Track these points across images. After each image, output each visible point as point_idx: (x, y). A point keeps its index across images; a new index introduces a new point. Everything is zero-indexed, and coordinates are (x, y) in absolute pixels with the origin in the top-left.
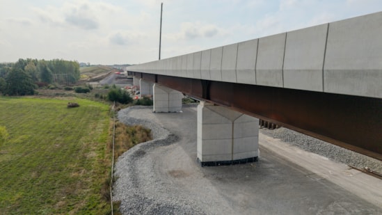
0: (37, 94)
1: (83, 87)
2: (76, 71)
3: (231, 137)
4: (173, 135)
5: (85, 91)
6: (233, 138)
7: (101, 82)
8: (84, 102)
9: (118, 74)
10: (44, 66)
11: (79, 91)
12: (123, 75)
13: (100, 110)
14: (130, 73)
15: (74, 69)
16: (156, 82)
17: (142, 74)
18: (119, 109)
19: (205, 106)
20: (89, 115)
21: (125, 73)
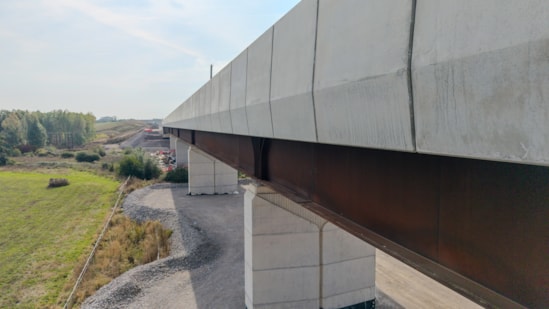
0: (12, 164)
1: (89, 153)
2: (87, 129)
3: (318, 263)
4: (208, 245)
5: (92, 159)
6: (321, 265)
7: (123, 144)
8: (81, 177)
9: (150, 132)
10: (32, 121)
11: (82, 158)
12: (157, 133)
13: (101, 191)
14: (167, 130)
15: (84, 126)
16: (193, 143)
17: (179, 130)
18: (132, 190)
19: (258, 194)
20: (78, 201)
21: (160, 129)
